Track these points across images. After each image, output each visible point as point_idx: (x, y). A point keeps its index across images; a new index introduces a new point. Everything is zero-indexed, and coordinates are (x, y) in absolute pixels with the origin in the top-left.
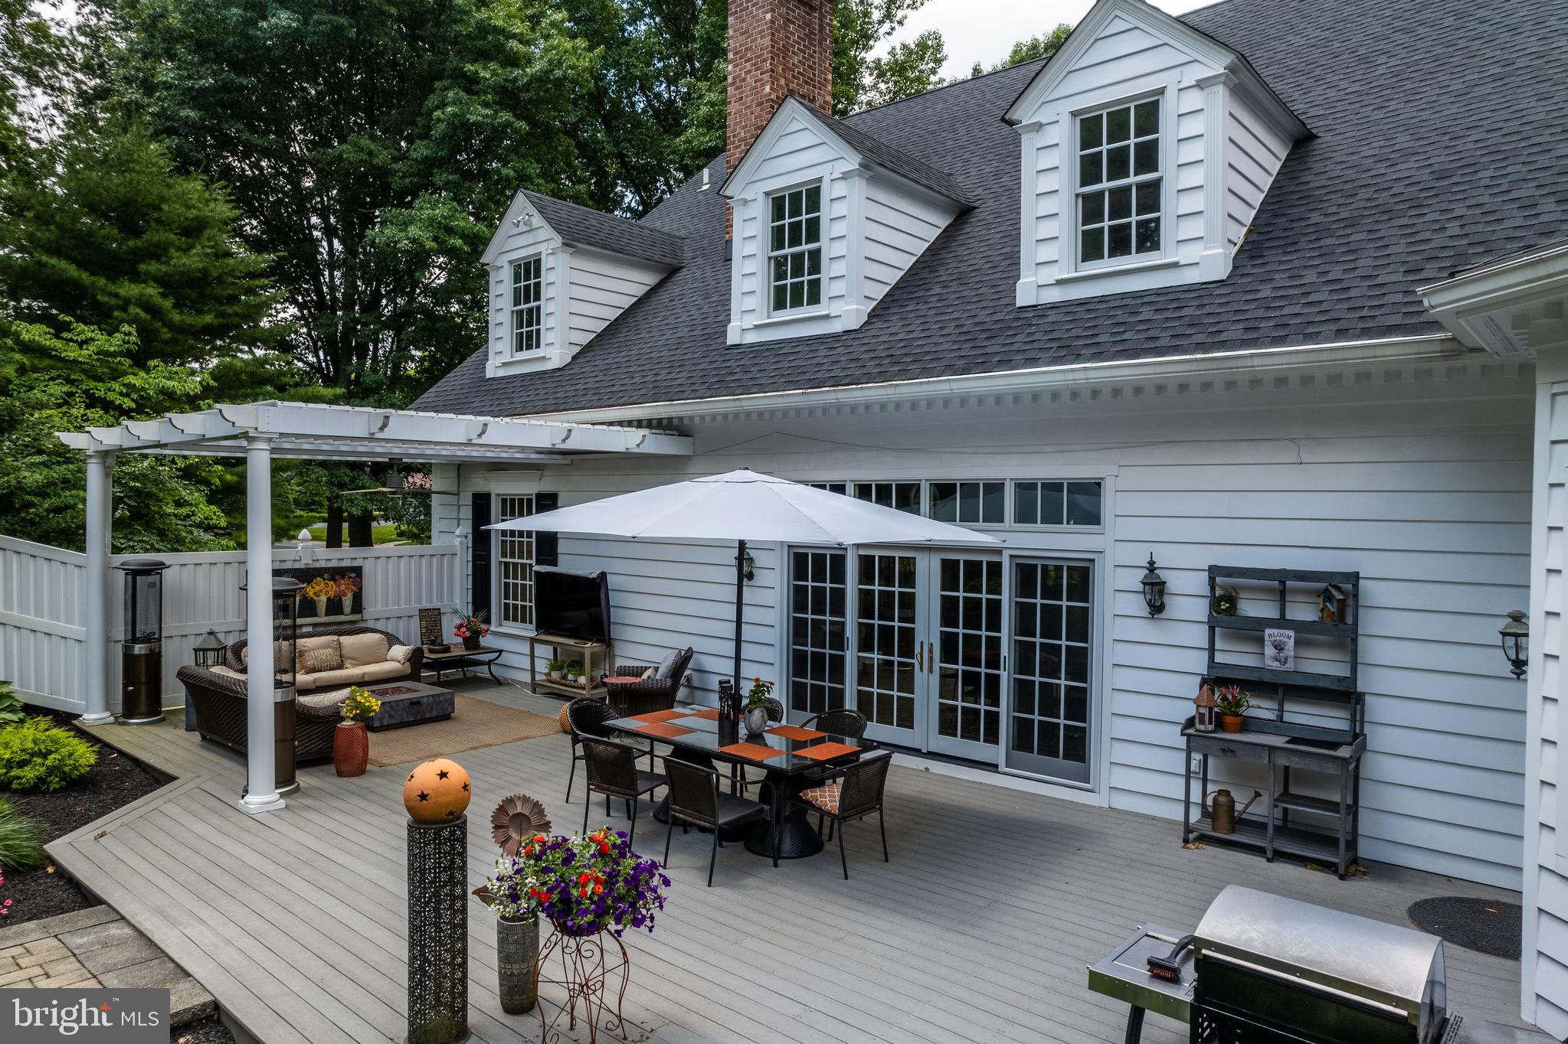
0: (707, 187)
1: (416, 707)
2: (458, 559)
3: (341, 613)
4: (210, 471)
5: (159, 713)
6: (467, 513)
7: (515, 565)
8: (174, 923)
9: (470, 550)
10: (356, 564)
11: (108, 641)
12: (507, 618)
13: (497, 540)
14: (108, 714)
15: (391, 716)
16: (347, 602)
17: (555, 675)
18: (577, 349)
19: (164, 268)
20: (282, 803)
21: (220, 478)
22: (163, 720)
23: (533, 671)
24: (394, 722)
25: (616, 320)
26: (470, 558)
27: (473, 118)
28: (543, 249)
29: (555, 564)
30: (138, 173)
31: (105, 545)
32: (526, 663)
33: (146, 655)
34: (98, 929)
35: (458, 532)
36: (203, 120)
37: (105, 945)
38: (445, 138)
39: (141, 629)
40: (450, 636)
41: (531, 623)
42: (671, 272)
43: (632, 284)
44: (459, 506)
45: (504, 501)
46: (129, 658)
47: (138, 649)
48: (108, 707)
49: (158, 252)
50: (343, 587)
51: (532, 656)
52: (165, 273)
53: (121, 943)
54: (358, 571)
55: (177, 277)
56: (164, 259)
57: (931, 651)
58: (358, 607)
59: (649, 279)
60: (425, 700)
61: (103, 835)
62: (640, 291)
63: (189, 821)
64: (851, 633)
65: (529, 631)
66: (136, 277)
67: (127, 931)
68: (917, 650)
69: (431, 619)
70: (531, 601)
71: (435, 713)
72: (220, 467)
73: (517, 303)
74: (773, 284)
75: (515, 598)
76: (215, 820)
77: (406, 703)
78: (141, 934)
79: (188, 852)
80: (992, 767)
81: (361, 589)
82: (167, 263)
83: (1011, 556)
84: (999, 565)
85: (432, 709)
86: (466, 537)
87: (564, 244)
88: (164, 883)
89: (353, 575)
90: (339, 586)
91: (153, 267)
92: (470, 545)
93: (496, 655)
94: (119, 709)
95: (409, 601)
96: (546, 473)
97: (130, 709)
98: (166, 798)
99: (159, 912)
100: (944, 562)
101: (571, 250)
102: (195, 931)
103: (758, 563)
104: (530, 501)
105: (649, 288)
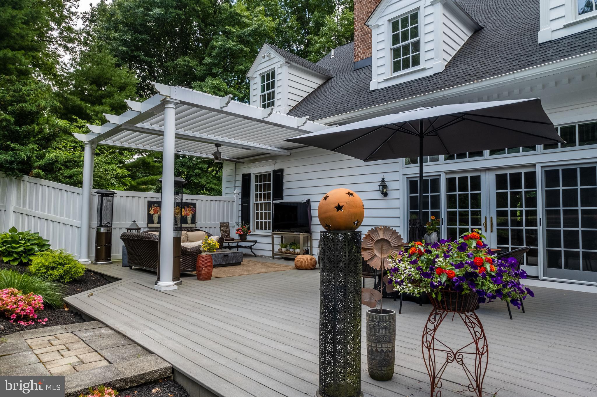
0: (333, 56)
1: (226, 258)
2: (235, 203)
3: (187, 223)
4: (126, 180)
5: (110, 260)
6: (239, 183)
7: (262, 204)
8: (136, 329)
9: (241, 200)
10: (193, 202)
11: (90, 227)
12: (257, 228)
13: (253, 193)
14: (88, 260)
15: (215, 261)
16: (189, 218)
17: (284, 249)
18: (291, 108)
19: (112, 101)
20: (176, 287)
21: (130, 182)
22: (111, 263)
23: (273, 250)
24: (216, 264)
25: (306, 97)
26: (240, 203)
27: (228, 46)
28: (276, 66)
29: (283, 199)
30: (104, 65)
31: (90, 185)
32: (269, 247)
33: (105, 232)
34: (94, 330)
35: (235, 192)
36: (127, 52)
37: (100, 336)
38: (218, 55)
39: (104, 222)
40: (234, 234)
41: (269, 229)
42: (328, 79)
43: (314, 83)
44: (235, 181)
45: (257, 176)
46: (98, 234)
47: (102, 230)
48: (89, 257)
49: (110, 95)
50: (188, 212)
51: (273, 244)
52: (112, 103)
53: (108, 336)
54: (194, 205)
55: (116, 104)
56: (112, 98)
57: (491, 221)
58: (193, 221)
59: (320, 82)
60: (230, 255)
61: (91, 295)
62: (316, 86)
63: (132, 292)
64: (443, 215)
65: (269, 232)
66: (101, 104)
67: (111, 332)
68: (483, 221)
69: (225, 227)
70: (269, 219)
71: (234, 261)
72: (130, 178)
73: (263, 91)
74: (393, 61)
75: (261, 219)
76: (144, 292)
77: (222, 255)
78: (119, 333)
79: (135, 303)
80: (536, 278)
81: (195, 213)
82: (113, 99)
83: (542, 167)
84: (534, 173)
85: (233, 259)
86: (238, 194)
87: (286, 62)
88: (126, 313)
89: (192, 206)
90: (186, 211)
91: (108, 100)
92: (240, 197)
93: (253, 244)
94: (93, 259)
95: (214, 221)
96: (278, 161)
97: (98, 258)
98: (119, 284)
99: (126, 324)
100: (498, 176)
101: (289, 65)
102: (149, 332)
103: (390, 187)
104: (269, 175)
105: (319, 85)
